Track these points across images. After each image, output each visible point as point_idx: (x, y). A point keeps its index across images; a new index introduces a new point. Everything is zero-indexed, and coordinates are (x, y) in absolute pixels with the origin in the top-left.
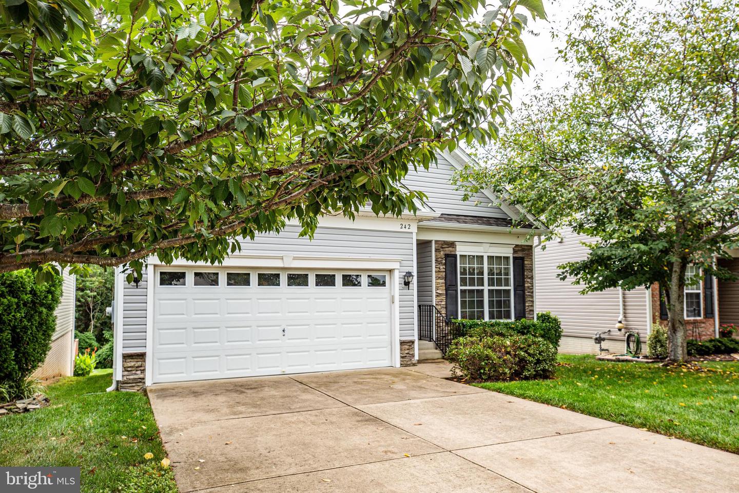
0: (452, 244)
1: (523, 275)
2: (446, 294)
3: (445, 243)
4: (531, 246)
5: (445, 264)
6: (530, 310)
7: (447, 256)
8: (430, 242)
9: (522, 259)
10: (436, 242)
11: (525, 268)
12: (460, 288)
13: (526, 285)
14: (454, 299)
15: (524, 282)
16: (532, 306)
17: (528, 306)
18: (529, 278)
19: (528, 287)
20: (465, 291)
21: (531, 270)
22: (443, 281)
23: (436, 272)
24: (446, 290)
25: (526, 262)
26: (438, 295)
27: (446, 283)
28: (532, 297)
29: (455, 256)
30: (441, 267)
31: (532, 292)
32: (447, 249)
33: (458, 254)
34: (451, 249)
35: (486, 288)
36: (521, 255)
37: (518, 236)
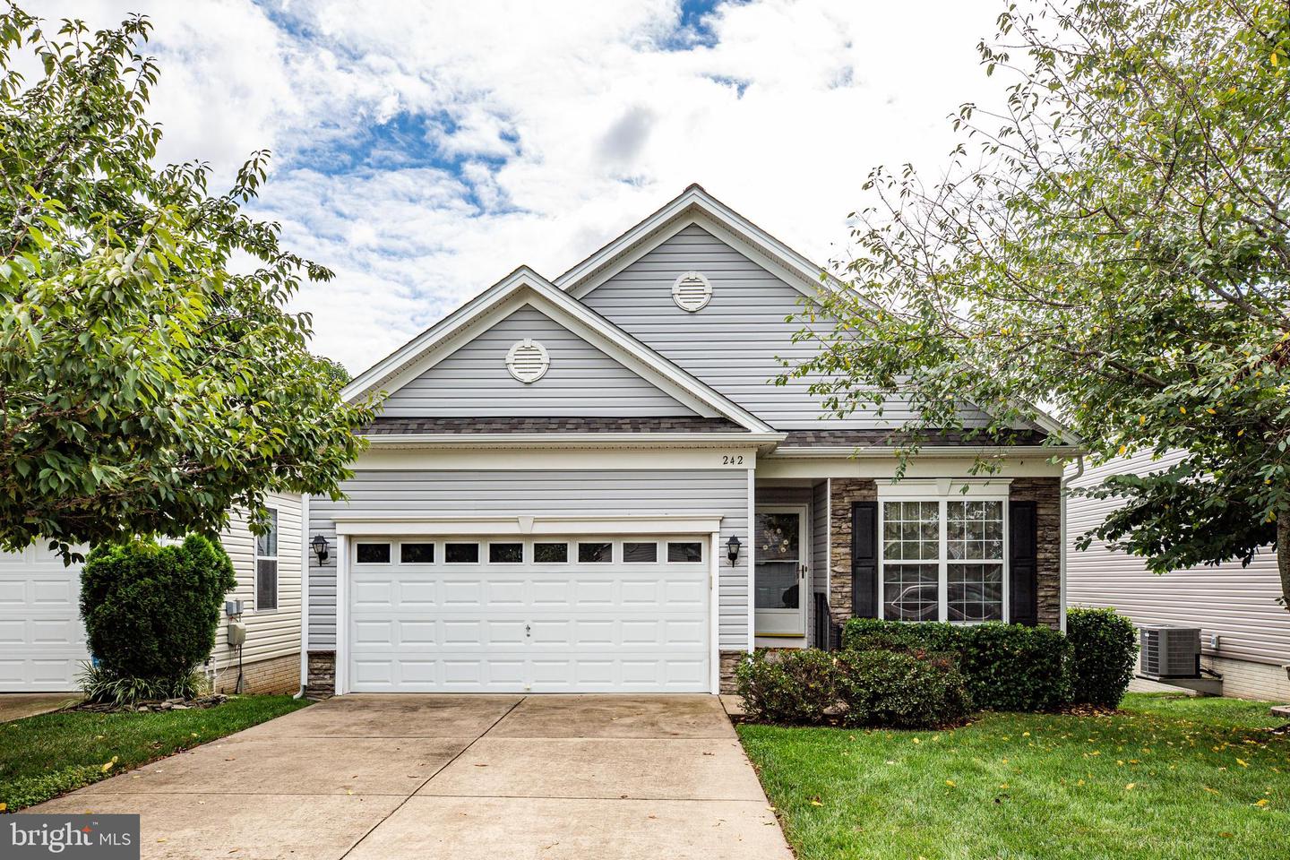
0: (869, 484)
1: (1034, 536)
2: (854, 574)
3: (853, 481)
4: (1057, 480)
5: (852, 520)
6: (1050, 606)
7: (855, 505)
8: (824, 481)
9: (1033, 506)
10: (834, 480)
11: (1040, 523)
12: (882, 562)
13: (1041, 556)
14: (870, 583)
15: (1035, 551)
16: (1056, 596)
17: (1046, 597)
18: (1050, 542)
19: (1047, 560)
20: (896, 567)
21: (1056, 527)
22: (847, 550)
23: (832, 534)
24: (854, 566)
25: (1041, 512)
26: (836, 575)
27: (853, 554)
28: (1057, 579)
29: (875, 504)
30: (844, 526)
31: (1057, 570)
32: (856, 493)
33: (881, 501)
34: (865, 492)
35: (943, 562)
36: (1030, 499)
37: (1022, 460)
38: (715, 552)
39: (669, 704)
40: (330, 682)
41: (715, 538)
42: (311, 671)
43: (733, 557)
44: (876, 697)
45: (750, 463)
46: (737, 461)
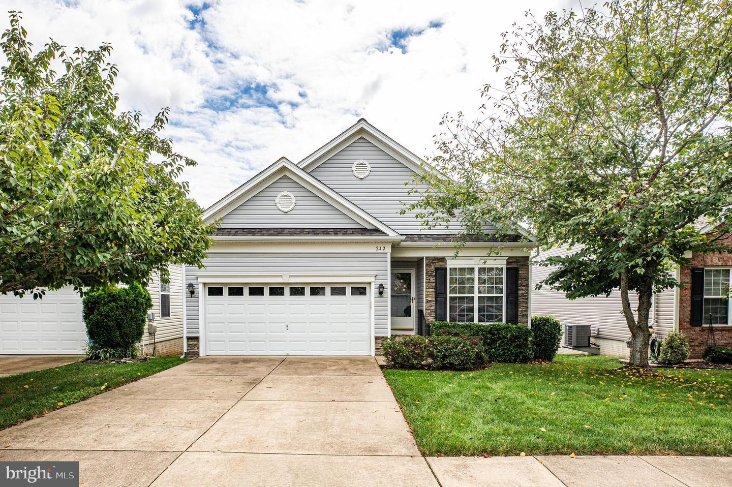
0: (443, 259)
1: (517, 283)
2: (436, 301)
3: (435, 258)
4: (528, 258)
5: (435, 276)
6: (524, 315)
7: (437, 269)
8: (422, 258)
9: (517, 270)
10: (427, 258)
11: (520, 277)
12: (449, 295)
13: (520, 292)
14: (443, 305)
15: (517, 290)
16: (527, 311)
17: (522, 311)
18: (524, 286)
19: (522, 294)
20: (455, 298)
21: (527, 279)
22: (433, 290)
23: (426, 283)
24: (436, 297)
25: (520, 272)
26: (428, 302)
27: (436, 292)
28: (527, 303)
29: (445, 269)
30: (431, 279)
31: (527, 299)
32: (437, 264)
33: (448, 267)
34: (441, 263)
35: (476, 295)
36: (515, 266)
37: (512, 249)
38: (372, 291)
39: (353, 360)
40: (197, 350)
41: (373, 284)
42: (188, 346)
43: (381, 293)
44: (445, 357)
45: (388, 250)
46: (382, 249)
